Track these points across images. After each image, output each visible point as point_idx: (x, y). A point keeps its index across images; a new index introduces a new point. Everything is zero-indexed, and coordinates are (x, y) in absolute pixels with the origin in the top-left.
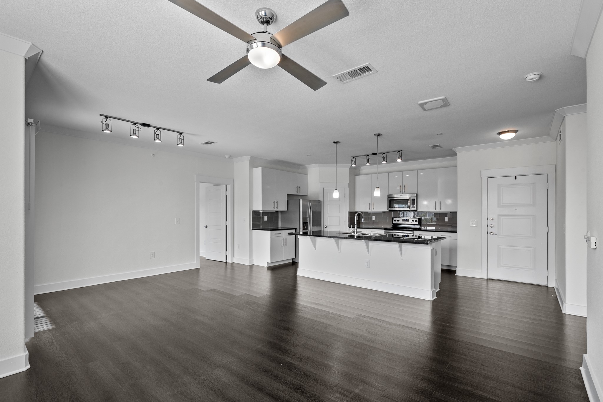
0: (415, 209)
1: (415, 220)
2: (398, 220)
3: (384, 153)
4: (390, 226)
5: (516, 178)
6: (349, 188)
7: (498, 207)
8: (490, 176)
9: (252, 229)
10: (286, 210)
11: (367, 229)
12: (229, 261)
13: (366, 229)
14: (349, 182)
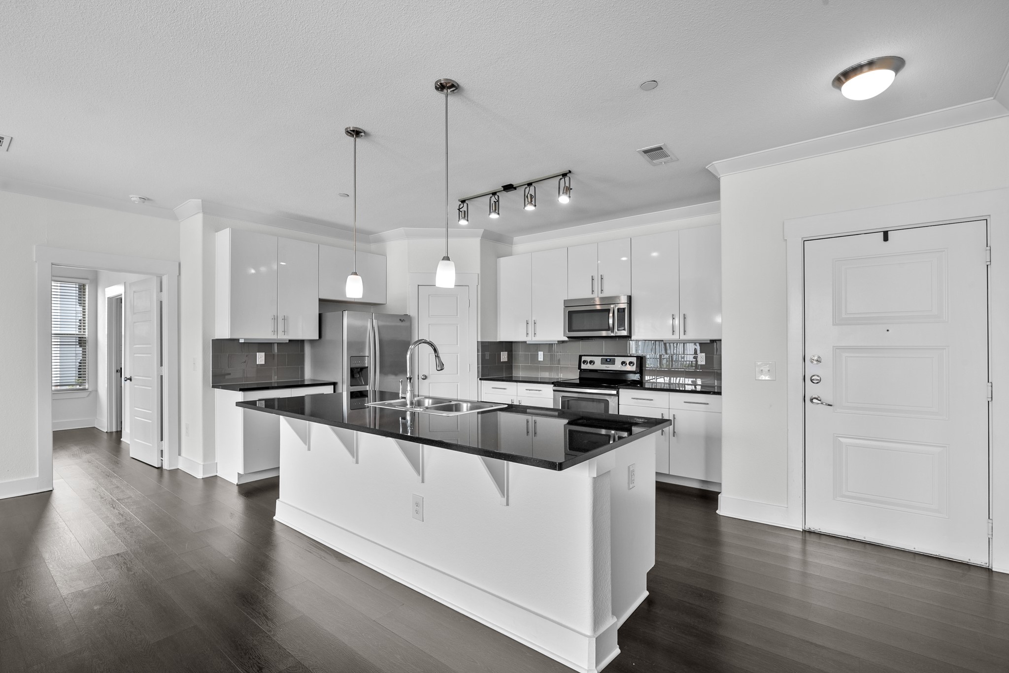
0: (625, 333)
1: (627, 360)
2: (591, 362)
3: (530, 184)
4: (574, 376)
5: (886, 238)
6: (479, 286)
7: (833, 325)
8: (808, 235)
9: (213, 387)
10: (318, 338)
11: (519, 384)
12: (166, 467)
13: (516, 383)
14: (479, 272)
